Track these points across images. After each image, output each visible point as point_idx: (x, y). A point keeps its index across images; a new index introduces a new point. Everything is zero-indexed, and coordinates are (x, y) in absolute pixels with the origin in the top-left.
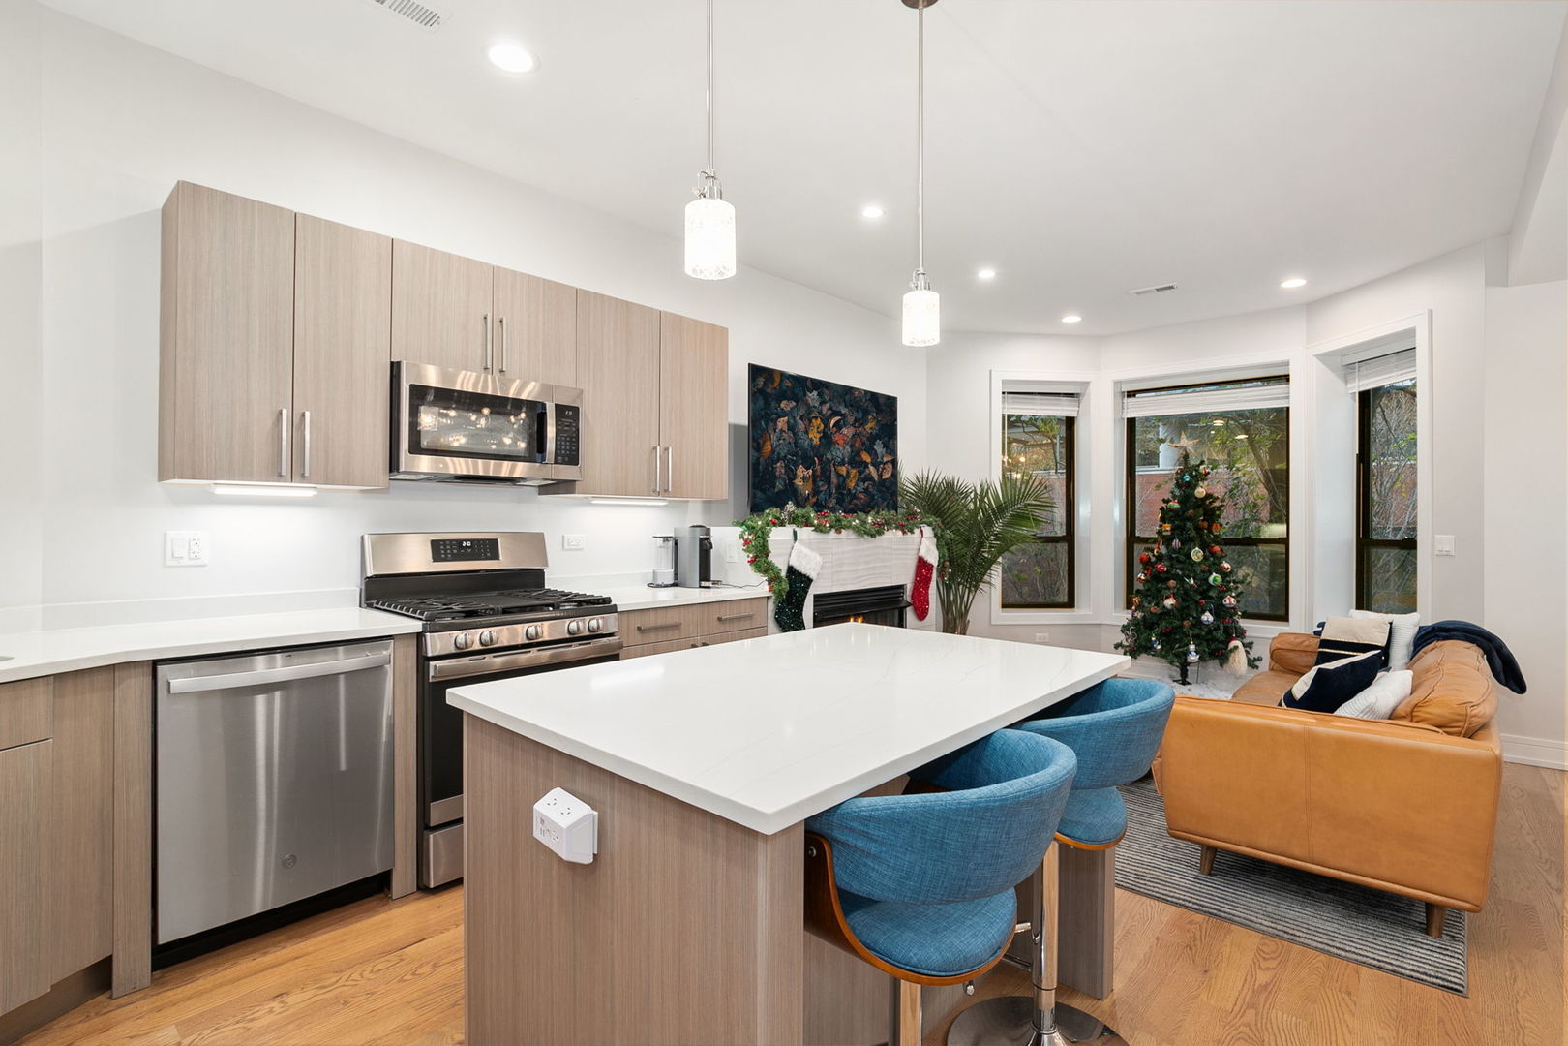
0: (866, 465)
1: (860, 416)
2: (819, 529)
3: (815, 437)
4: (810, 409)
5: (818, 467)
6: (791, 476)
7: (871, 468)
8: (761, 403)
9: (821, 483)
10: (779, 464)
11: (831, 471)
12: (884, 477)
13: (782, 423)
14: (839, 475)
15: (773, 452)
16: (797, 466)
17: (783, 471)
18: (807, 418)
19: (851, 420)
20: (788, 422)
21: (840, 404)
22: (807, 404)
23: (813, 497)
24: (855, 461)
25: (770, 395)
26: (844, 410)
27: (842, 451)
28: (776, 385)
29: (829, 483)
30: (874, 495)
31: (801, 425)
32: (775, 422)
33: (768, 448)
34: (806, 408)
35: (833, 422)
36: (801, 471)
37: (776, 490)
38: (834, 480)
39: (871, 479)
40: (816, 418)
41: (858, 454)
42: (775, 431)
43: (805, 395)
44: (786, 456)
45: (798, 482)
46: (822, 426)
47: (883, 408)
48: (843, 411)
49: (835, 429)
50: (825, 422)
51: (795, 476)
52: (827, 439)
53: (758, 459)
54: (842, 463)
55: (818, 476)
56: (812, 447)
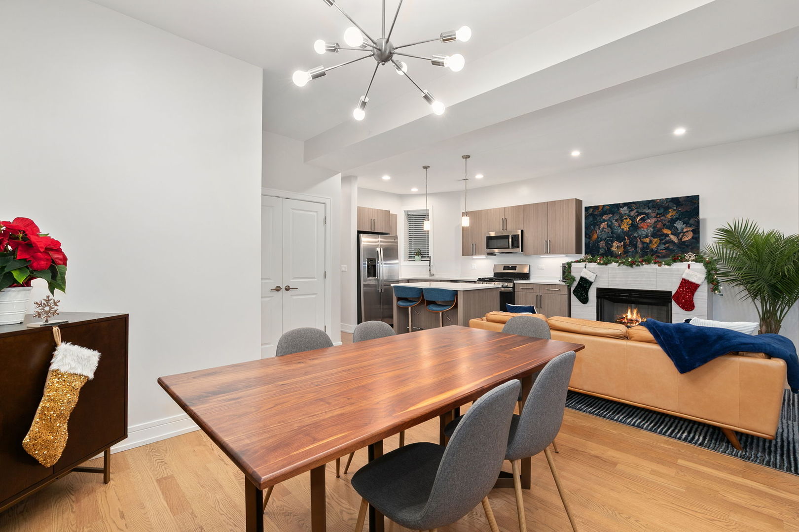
0: (667, 235)
1: (662, 210)
3: (625, 227)
4: (621, 216)
5: (628, 241)
6: (609, 246)
7: (672, 237)
8: (591, 219)
9: (629, 248)
10: (602, 242)
11: (637, 242)
12: (683, 240)
13: (603, 225)
14: (643, 243)
15: (598, 238)
16: (612, 242)
17: (604, 245)
18: (621, 220)
19: (654, 214)
20: (607, 224)
21: (644, 208)
22: (620, 214)
23: (625, 254)
24: (657, 234)
25: (596, 215)
26: (647, 211)
27: (646, 229)
28: (600, 210)
29: (635, 246)
30: (674, 250)
31: (616, 224)
32: (599, 225)
33: (595, 236)
34: (619, 215)
35: (639, 218)
36: (615, 244)
37: (600, 253)
38: (639, 245)
39: (672, 242)
40: (627, 219)
41: (660, 230)
42: (599, 229)
43: (619, 210)
44: (605, 239)
45: (614, 249)
46: (631, 222)
47: (684, 202)
48: (647, 212)
49: (640, 221)
50: (633, 219)
51: (612, 247)
52: (634, 227)
53: (589, 242)
54: (647, 236)
55: (627, 245)
56: (624, 232)
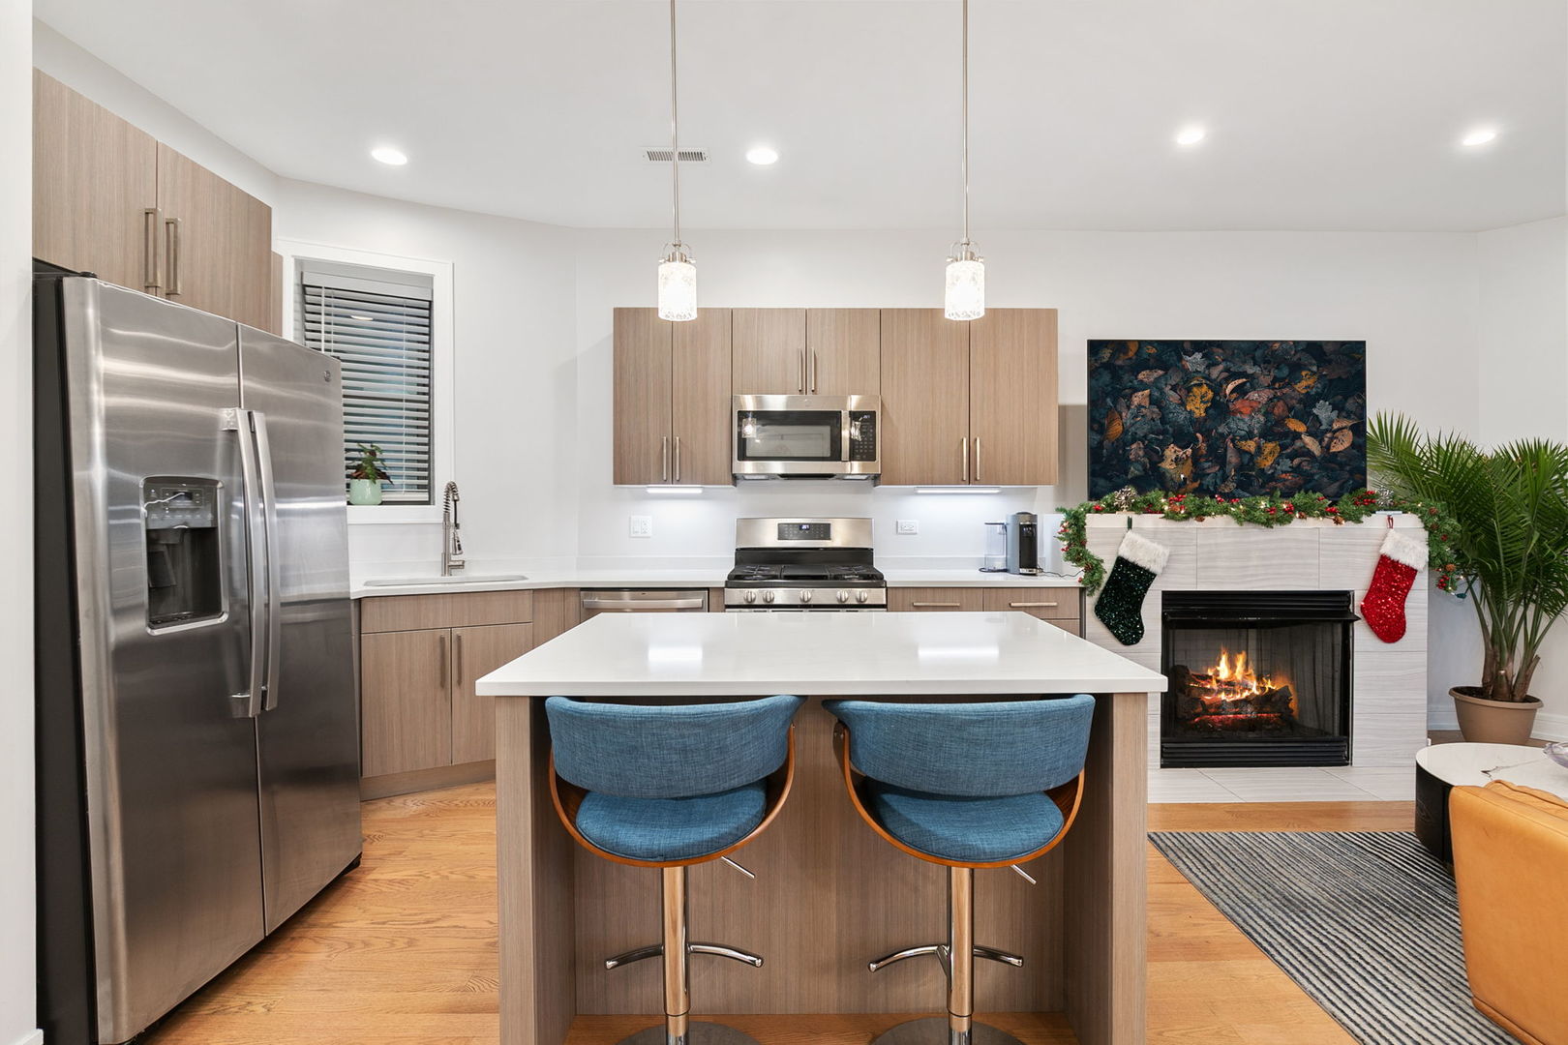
0: (1297, 436)
1: (1286, 371)
2: (1172, 516)
3: (1197, 408)
4: (1188, 376)
5: (1203, 446)
6: (1155, 458)
7: (1307, 439)
8: (1106, 377)
9: (1207, 465)
10: (1134, 446)
11: (1226, 450)
12: (1333, 450)
13: (1139, 398)
14: (1241, 452)
15: (1125, 432)
16: (1164, 445)
17: (1141, 453)
18: (1185, 387)
19: (1266, 380)
20: (1150, 395)
21: (1244, 362)
22: (1185, 370)
23: (1195, 480)
24: (1273, 430)
25: (1121, 367)
26: (1250, 369)
27: (1247, 417)
28: (1131, 354)
29: (1222, 461)
30: (1312, 475)
31: (1173, 397)
32: (1129, 397)
33: (1117, 428)
34: (1181, 375)
35: (1231, 387)
36: (1171, 452)
37: (1129, 477)
38: (1232, 457)
39: (1309, 453)
40: (1200, 385)
41: (1280, 422)
42: (1128, 408)
43: (1180, 359)
44: (1145, 436)
45: (1167, 465)
46: (1210, 394)
47: (1333, 356)
48: (1250, 371)
49: (1234, 395)
50: (1217, 387)
51: (1162, 458)
52: (1219, 409)
53: (1101, 443)
54: (1250, 436)
55: (1201, 456)
56: (1193, 421)
